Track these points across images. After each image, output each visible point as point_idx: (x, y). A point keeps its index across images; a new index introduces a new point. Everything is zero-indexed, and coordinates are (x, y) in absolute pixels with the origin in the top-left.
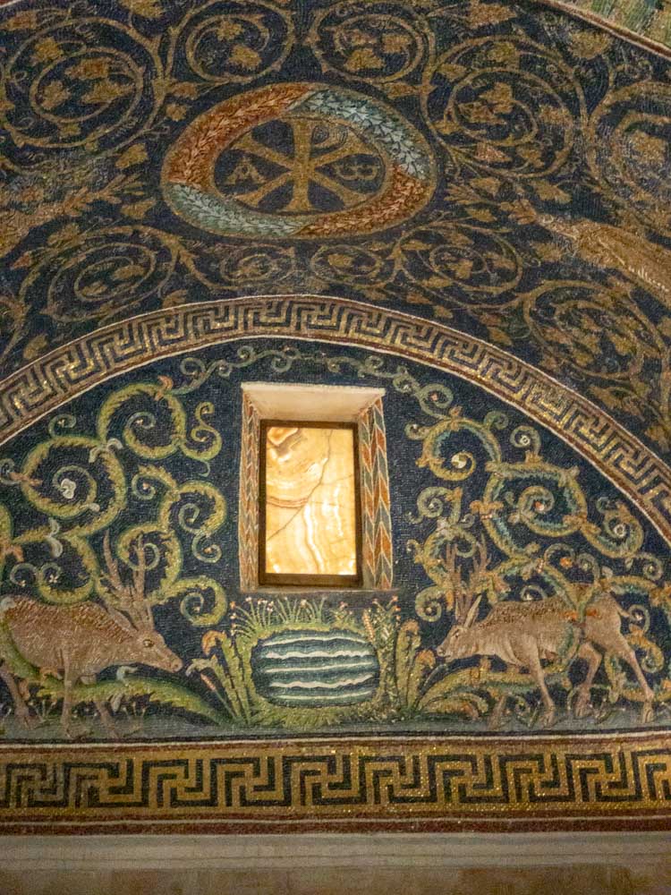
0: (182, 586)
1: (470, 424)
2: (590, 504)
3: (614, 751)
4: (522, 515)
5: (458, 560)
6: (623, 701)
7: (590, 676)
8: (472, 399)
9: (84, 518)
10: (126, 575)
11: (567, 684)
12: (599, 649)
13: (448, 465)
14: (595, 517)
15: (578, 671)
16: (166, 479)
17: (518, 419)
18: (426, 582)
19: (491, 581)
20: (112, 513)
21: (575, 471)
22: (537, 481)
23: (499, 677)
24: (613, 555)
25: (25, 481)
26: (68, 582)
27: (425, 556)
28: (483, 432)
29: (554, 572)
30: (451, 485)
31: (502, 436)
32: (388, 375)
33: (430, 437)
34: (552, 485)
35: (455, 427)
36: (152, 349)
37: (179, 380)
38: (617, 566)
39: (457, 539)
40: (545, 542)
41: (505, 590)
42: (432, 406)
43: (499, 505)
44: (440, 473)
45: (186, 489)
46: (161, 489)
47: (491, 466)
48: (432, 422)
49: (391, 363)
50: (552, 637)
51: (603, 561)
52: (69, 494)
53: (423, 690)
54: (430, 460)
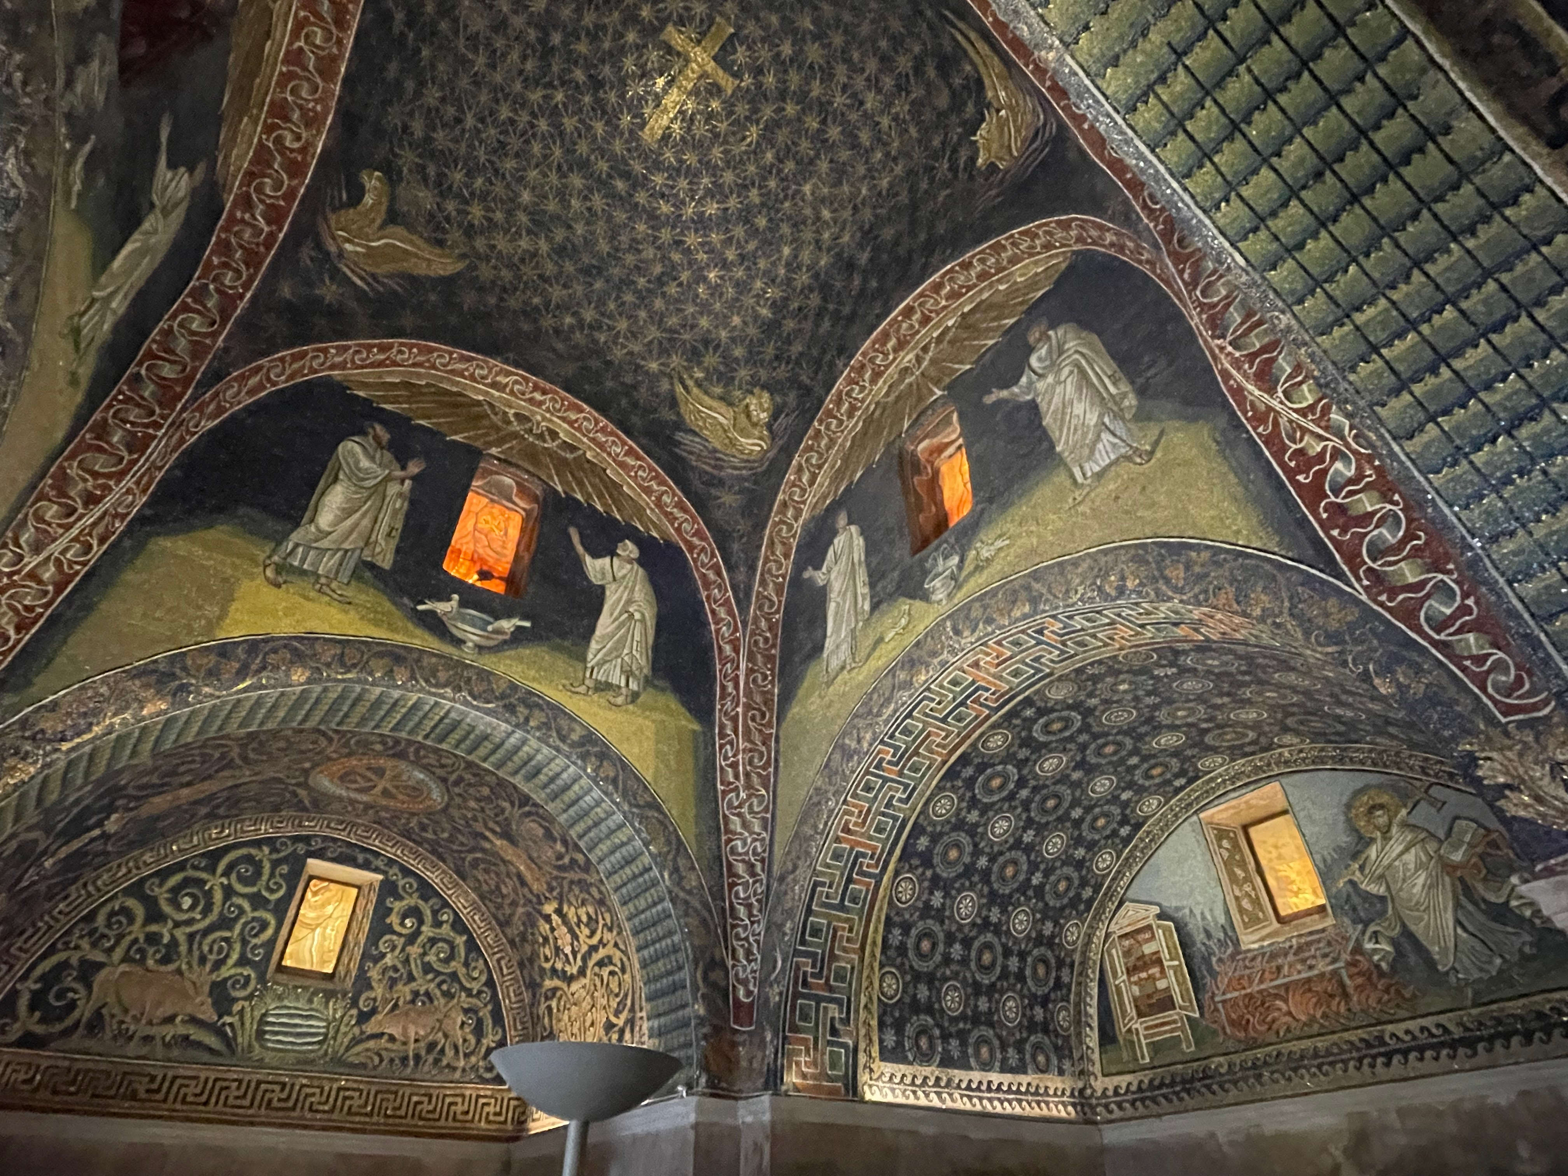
0: (233, 971)
1: (421, 903)
2: (466, 956)
3: (435, 1093)
4: (431, 958)
5: (390, 978)
6: (448, 1066)
7: (437, 1050)
8: (426, 890)
9: (190, 922)
10: (203, 960)
11: (423, 1053)
12: (446, 1036)
13: (402, 924)
14: (466, 964)
15: (431, 1046)
16: (246, 905)
17: (446, 904)
18: (370, 987)
19: (404, 991)
20: (207, 922)
21: (464, 939)
22: (444, 940)
24: (469, 986)
25: (162, 894)
26: (166, 960)
27: (374, 973)
28: (426, 909)
29: (437, 991)
30: (400, 935)
31: (435, 913)
32: (387, 869)
33: (398, 906)
34: (451, 944)
35: (413, 904)
36: (265, 830)
37: (274, 850)
38: (469, 992)
39: (394, 966)
40: (438, 973)
41: (409, 997)
42: (404, 890)
43: (421, 951)
44: (398, 928)
45: (256, 914)
46: (242, 911)
47: (424, 928)
48: (400, 898)
49: (391, 862)
50: (424, 1027)
51: (463, 988)
52: (185, 906)
53: (348, 1049)
54: (394, 919)
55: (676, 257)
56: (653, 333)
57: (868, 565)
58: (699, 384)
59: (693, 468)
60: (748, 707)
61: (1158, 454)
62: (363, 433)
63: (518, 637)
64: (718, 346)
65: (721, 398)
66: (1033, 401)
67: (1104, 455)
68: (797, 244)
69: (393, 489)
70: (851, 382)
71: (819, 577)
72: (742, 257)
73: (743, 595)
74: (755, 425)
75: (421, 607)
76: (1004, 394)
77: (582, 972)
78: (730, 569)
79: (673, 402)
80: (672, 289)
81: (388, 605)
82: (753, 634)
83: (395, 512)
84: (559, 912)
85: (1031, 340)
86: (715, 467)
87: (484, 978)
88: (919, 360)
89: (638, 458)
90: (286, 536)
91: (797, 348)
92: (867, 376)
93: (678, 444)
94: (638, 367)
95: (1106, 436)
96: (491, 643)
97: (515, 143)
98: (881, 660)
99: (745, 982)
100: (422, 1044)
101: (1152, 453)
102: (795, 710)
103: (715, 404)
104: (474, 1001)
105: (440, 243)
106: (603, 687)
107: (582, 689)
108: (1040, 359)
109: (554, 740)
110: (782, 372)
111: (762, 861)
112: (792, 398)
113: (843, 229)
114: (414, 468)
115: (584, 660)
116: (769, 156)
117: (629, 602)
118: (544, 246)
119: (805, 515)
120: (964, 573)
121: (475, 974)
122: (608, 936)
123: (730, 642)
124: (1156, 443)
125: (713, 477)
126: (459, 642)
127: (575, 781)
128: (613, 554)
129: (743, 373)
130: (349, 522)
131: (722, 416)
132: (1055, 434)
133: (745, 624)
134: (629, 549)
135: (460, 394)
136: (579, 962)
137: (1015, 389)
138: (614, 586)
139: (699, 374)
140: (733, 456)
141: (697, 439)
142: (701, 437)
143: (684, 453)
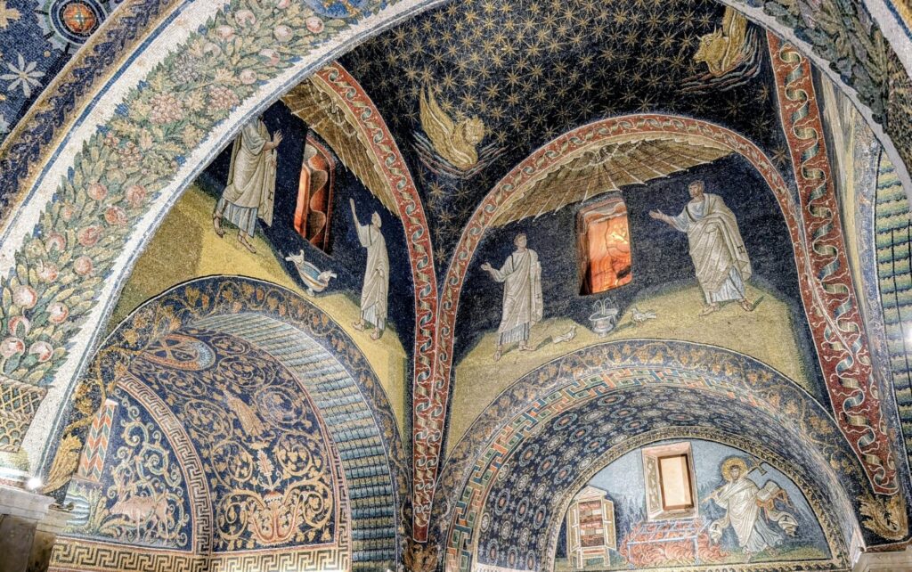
1: (142, 425)
2: (169, 465)
3: (152, 554)
4: (148, 465)
5: (125, 477)
6: (160, 537)
7: (153, 527)
8: (145, 415)
11: (145, 528)
12: (158, 518)
13: (131, 439)
14: (169, 471)
17: (157, 428)
18: (113, 483)
19: (133, 487)
21: (168, 452)
22: (156, 453)
23: (126, 523)
24: (171, 485)
27: (115, 473)
28: (145, 429)
29: (152, 488)
30: (130, 447)
31: (151, 432)
32: (121, 398)
33: (128, 426)
34: (160, 455)
35: (137, 425)
38: (171, 489)
39: (126, 469)
40: (153, 476)
41: (136, 491)
42: (132, 415)
43: (143, 459)
44: (128, 442)
47: (144, 443)
48: (130, 421)
49: (123, 393)
50: (145, 511)
51: (168, 487)
53: (101, 524)
54: (126, 435)
56: (418, 49)
57: (543, 286)
58: (437, 98)
59: (421, 163)
60: (440, 350)
61: (757, 309)
63: (331, 286)
64: (457, 73)
65: (448, 113)
66: (686, 234)
67: (726, 292)
69: (268, 157)
70: (553, 148)
71: (498, 275)
73: (441, 269)
74: (467, 142)
75: (287, 259)
76: (666, 218)
77: (280, 490)
78: (435, 249)
79: (417, 107)
81: (272, 256)
82: (444, 300)
83: (271, 178)
84: (268, 451)
85: (691, 192)
86: (432, 165)
87: (179, 481)
88: (602, 154)
89: (392, 149)
90: (221, 194)
91: (513, 99)
92: (564, 148)
93: (414, 141)
94: (403, 72)
95: (729, 283)
96: (319, 289)
98: (550, 352)
99: (420, 515)
100: (145, 523)
101: (754, 307)
102: (470, 360)
103: (443, 117)
104: (174, 495)
106: (368, 326)
107: (359, 327)
108: (695, 208)
109: (347, 362)
110: (497, 112)
111: (436, 447)
112: (502, 137)
114: (277, 139)
115: (358, 304)
117: (377, 262)
119: (490, 224)
120: (621, 323)
121: (174, 477)
122: (313, 473)
123: (428, 300)
124: (757, 303)
125: (430, 173)
126: (305, 287)
127: (347, 386)
128: (370, 223)
129: (469, 100)
130: (250, 185)
131: (446, 125)
132: (696, 263)
133: (440, 291)
134: (376, 218)
136: (278, 483)
137: (674, 218)
138: (371, 249)
139: (439, 90)
140: (447, 160)
141: (426, 140)
142: (429, 140)
143: (417, 150)
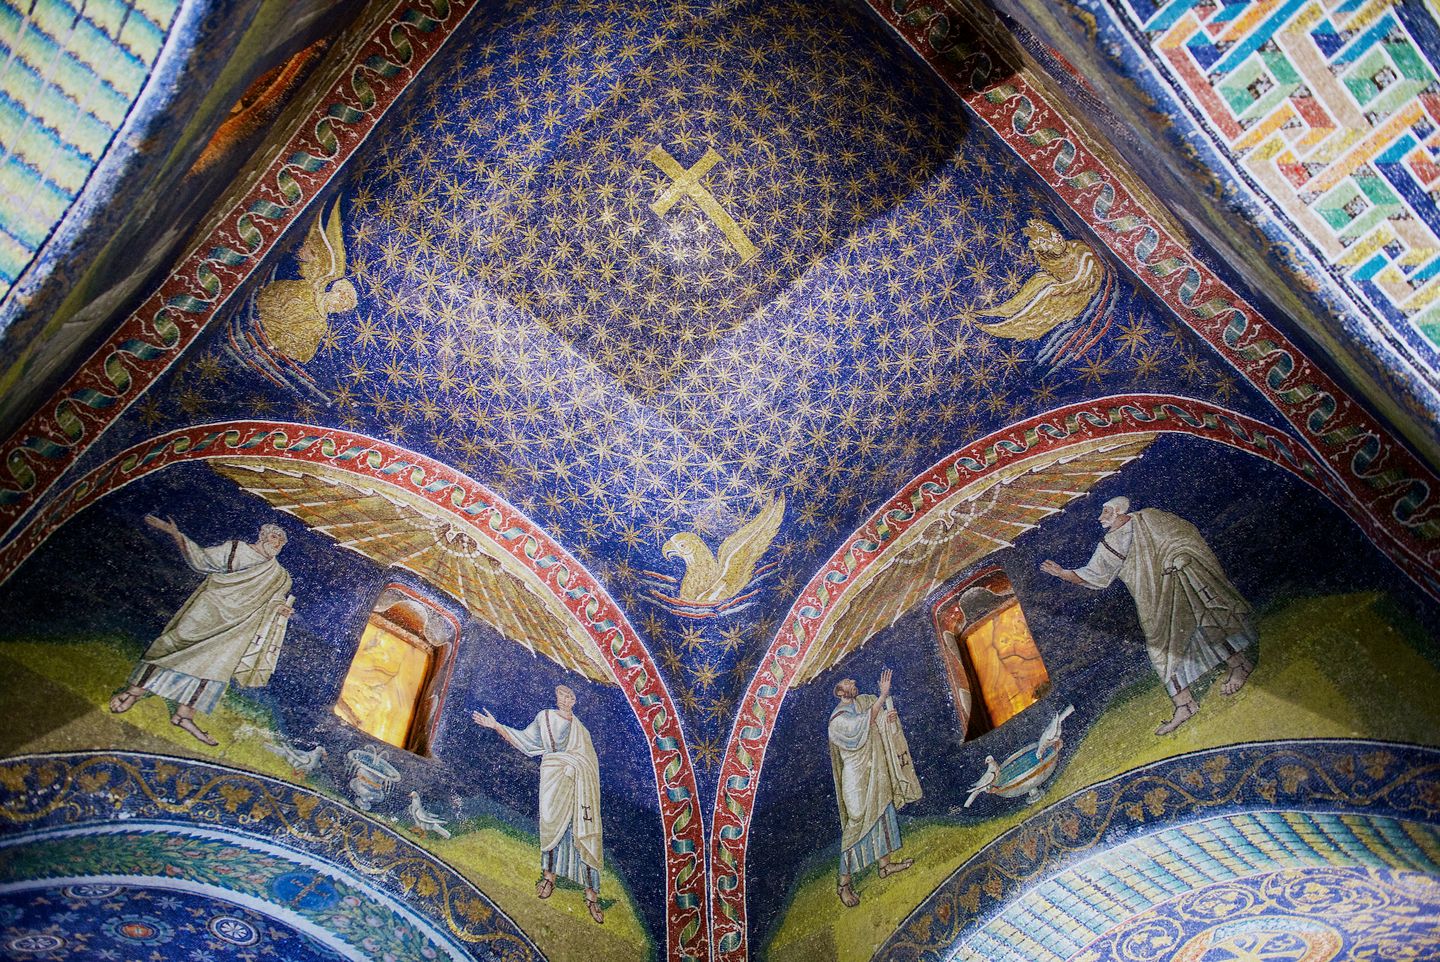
55: (864, 269)
56: (929, 329)
58: (1000, 301)
59: (1079, 364)
62: (836, 702)
63: (1072, 732)
64: (967, 256)
65: (1023, 282)
68: (873, 123)
69: (882, 718)
72: (882, 191)
75: (967, 805)
78: (1208, 393)
79: (1004, 344)
80: (894, 286)
81: (943, 830)
82: (1300, 420)
83: (895, 738)
86: (1096, 331)
89: (1030, 427)
90: (838, 854)
93: (1047, 365)
94: (951, 366)
96: (1050, 770)
97: (712, 394)
103: (1028, 290)
105: (756, 511)
110: (1008, 193)
113: (858, 67)
114: (885, 685)
116: (782, 131)
117: (1157, 561)
118: (805, 408)
126: (1020, 801)
129: (1004, 240)
130: (871, 789)
131: (1041, 288)
133: (1281, 423)
135: (877, 578)
138: (1128, 564)
139: (989, 296)
140: (1093, 298)
141: (1055, 336)
142: (1055, 330)
143: (1059, 364)
